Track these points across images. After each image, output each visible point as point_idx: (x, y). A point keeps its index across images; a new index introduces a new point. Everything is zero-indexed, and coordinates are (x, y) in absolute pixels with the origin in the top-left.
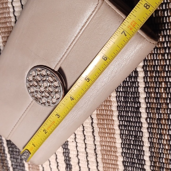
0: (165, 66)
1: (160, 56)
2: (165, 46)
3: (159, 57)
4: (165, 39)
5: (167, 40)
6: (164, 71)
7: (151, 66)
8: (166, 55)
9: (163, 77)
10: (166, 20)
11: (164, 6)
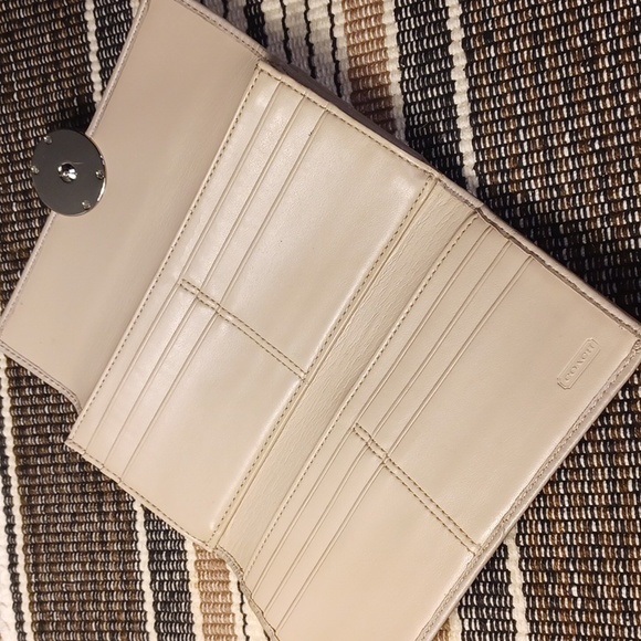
0: (520, 156)
1: (510, 135)
2: (519, 112)
3: (507, 138)
4: (518, 98)
5: (521, 100)
6: (520, 167)
7: (492, 161)
8: (521, 132)
9: (517, 182)
10: (517, 59)
11: (511, 31)
